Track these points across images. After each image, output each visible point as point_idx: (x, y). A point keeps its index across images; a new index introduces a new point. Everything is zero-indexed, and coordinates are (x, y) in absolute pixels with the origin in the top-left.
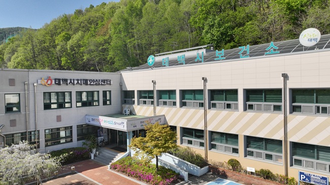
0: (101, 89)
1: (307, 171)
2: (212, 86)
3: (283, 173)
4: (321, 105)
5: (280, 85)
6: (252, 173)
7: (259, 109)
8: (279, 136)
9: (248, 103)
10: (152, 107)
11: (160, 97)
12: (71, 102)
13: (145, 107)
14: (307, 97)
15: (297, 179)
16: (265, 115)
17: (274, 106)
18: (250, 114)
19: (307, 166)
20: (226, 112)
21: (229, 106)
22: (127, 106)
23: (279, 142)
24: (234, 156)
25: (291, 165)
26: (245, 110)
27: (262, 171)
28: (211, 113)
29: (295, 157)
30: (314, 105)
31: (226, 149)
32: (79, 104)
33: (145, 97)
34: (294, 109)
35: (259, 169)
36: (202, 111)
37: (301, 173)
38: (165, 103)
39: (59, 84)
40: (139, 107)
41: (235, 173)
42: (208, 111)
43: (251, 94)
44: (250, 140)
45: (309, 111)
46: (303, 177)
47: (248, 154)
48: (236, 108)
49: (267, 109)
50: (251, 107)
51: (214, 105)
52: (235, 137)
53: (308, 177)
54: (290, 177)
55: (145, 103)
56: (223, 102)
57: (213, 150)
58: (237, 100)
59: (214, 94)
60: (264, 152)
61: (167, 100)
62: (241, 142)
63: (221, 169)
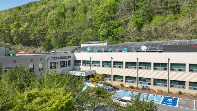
0: (67, 60)
1: (143, 85)
2: (114, 60)
3: (137, 86)
4: (147, 67)
5: (136, 61)
6: (128, 87)
7: (130, 68)
8: (136, 76)
9: (127, 66)
10: (89, 67)
11: (93, 63)
12: (58, 66)
13: (86, 67)
14: (143, 65)
15: (140, 88)
16: (132, 70)
17: (134, 67)
18: (127, 69)
19: (143, 84)
20: (119, 69)
21: (120, 67)
22: (77, 66)
23: (135, 78)
24: (122, 83)
25: (139, 84)
26: (125, 68)
27: (131, 86)
28: (114, 69)
29: (140, 82)
30: (145, 67)
31: (119, 81)
32: (60, 66)
33: (86, 63)
34: (140, 68)
35: (130, 86)
36: (111, 68)
37: (141, 86)
38: (95, 66)
39: (55, 59)
40: (83, 67)
41: (122, 88)
42: (113, 68)
43: (127, 63)
44: (127, 77)
45: (143, 69)
46: (142, 87)
47: (126, 82)
48: (123, 67)
49: (132, 68)
50: (127, 67)
51: (115, 67)
52: (122, 77)
53: (143, 87)
54: (138, 87)
55: (86, 65)
56: (118, 66)
57: (114, 81)
58: (123, 65)
59: (115, 63)
60: (131, 81)
61: (96, 65)
62: (124, 78)
63: (117, 87)
